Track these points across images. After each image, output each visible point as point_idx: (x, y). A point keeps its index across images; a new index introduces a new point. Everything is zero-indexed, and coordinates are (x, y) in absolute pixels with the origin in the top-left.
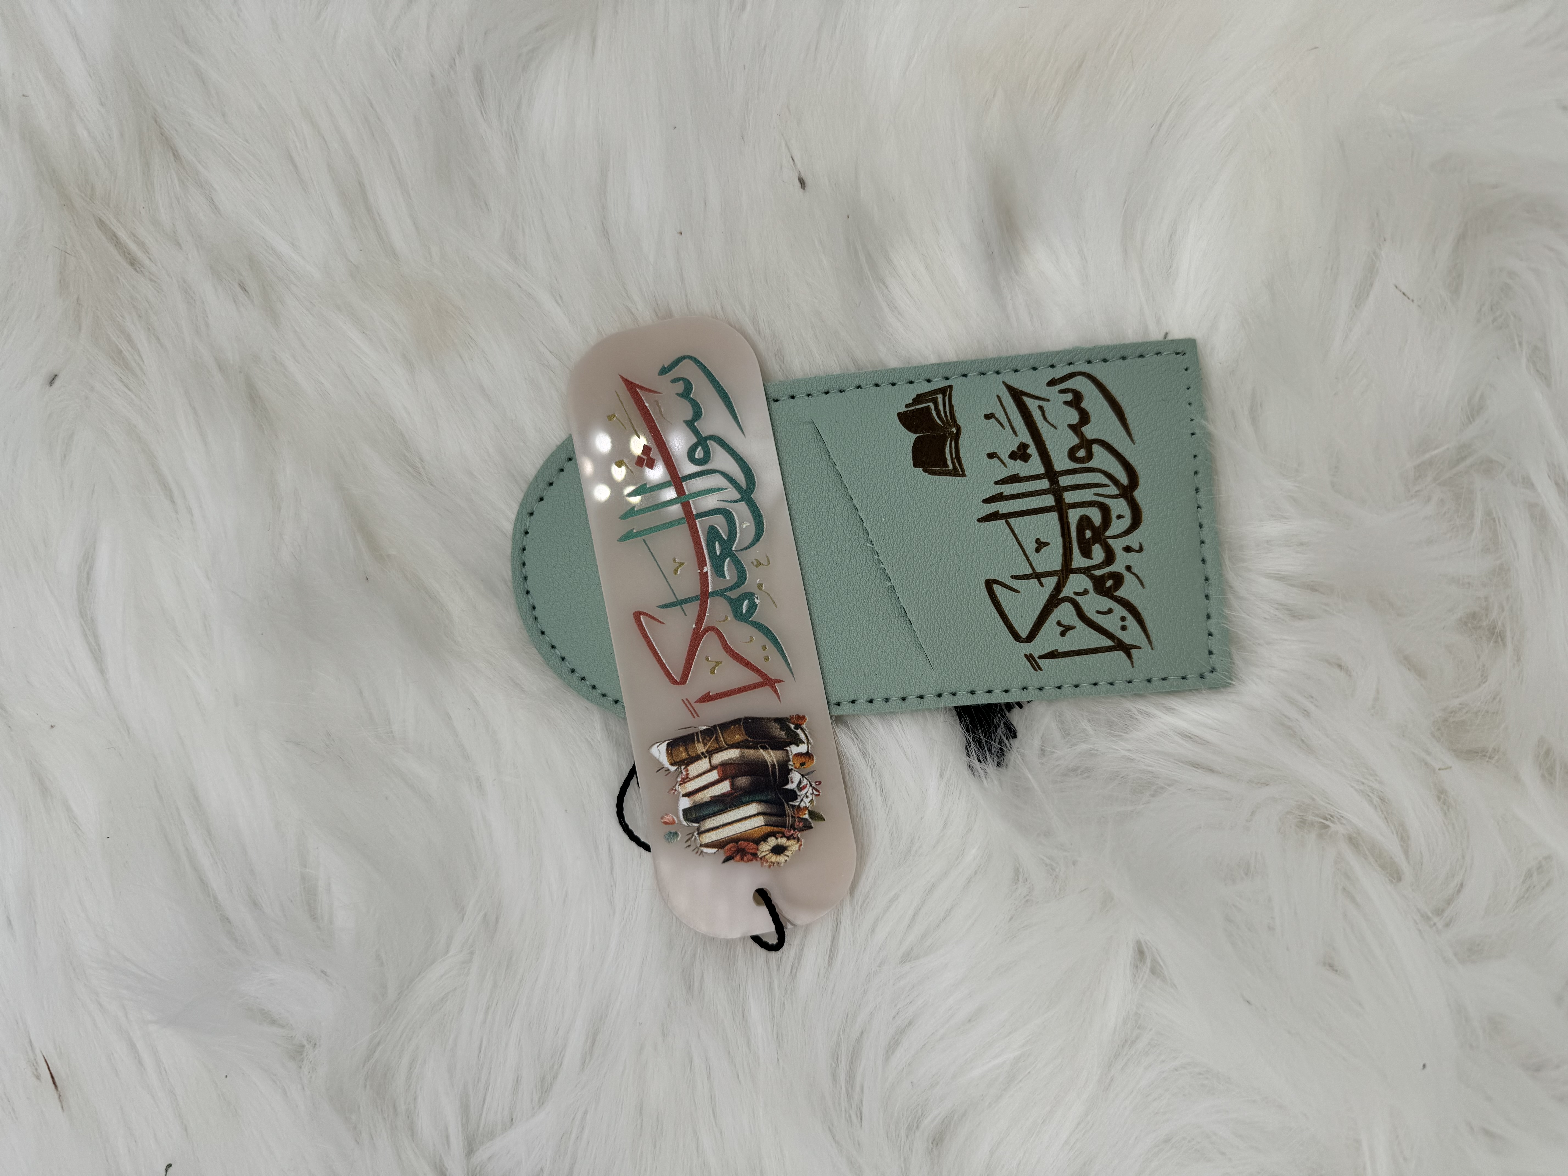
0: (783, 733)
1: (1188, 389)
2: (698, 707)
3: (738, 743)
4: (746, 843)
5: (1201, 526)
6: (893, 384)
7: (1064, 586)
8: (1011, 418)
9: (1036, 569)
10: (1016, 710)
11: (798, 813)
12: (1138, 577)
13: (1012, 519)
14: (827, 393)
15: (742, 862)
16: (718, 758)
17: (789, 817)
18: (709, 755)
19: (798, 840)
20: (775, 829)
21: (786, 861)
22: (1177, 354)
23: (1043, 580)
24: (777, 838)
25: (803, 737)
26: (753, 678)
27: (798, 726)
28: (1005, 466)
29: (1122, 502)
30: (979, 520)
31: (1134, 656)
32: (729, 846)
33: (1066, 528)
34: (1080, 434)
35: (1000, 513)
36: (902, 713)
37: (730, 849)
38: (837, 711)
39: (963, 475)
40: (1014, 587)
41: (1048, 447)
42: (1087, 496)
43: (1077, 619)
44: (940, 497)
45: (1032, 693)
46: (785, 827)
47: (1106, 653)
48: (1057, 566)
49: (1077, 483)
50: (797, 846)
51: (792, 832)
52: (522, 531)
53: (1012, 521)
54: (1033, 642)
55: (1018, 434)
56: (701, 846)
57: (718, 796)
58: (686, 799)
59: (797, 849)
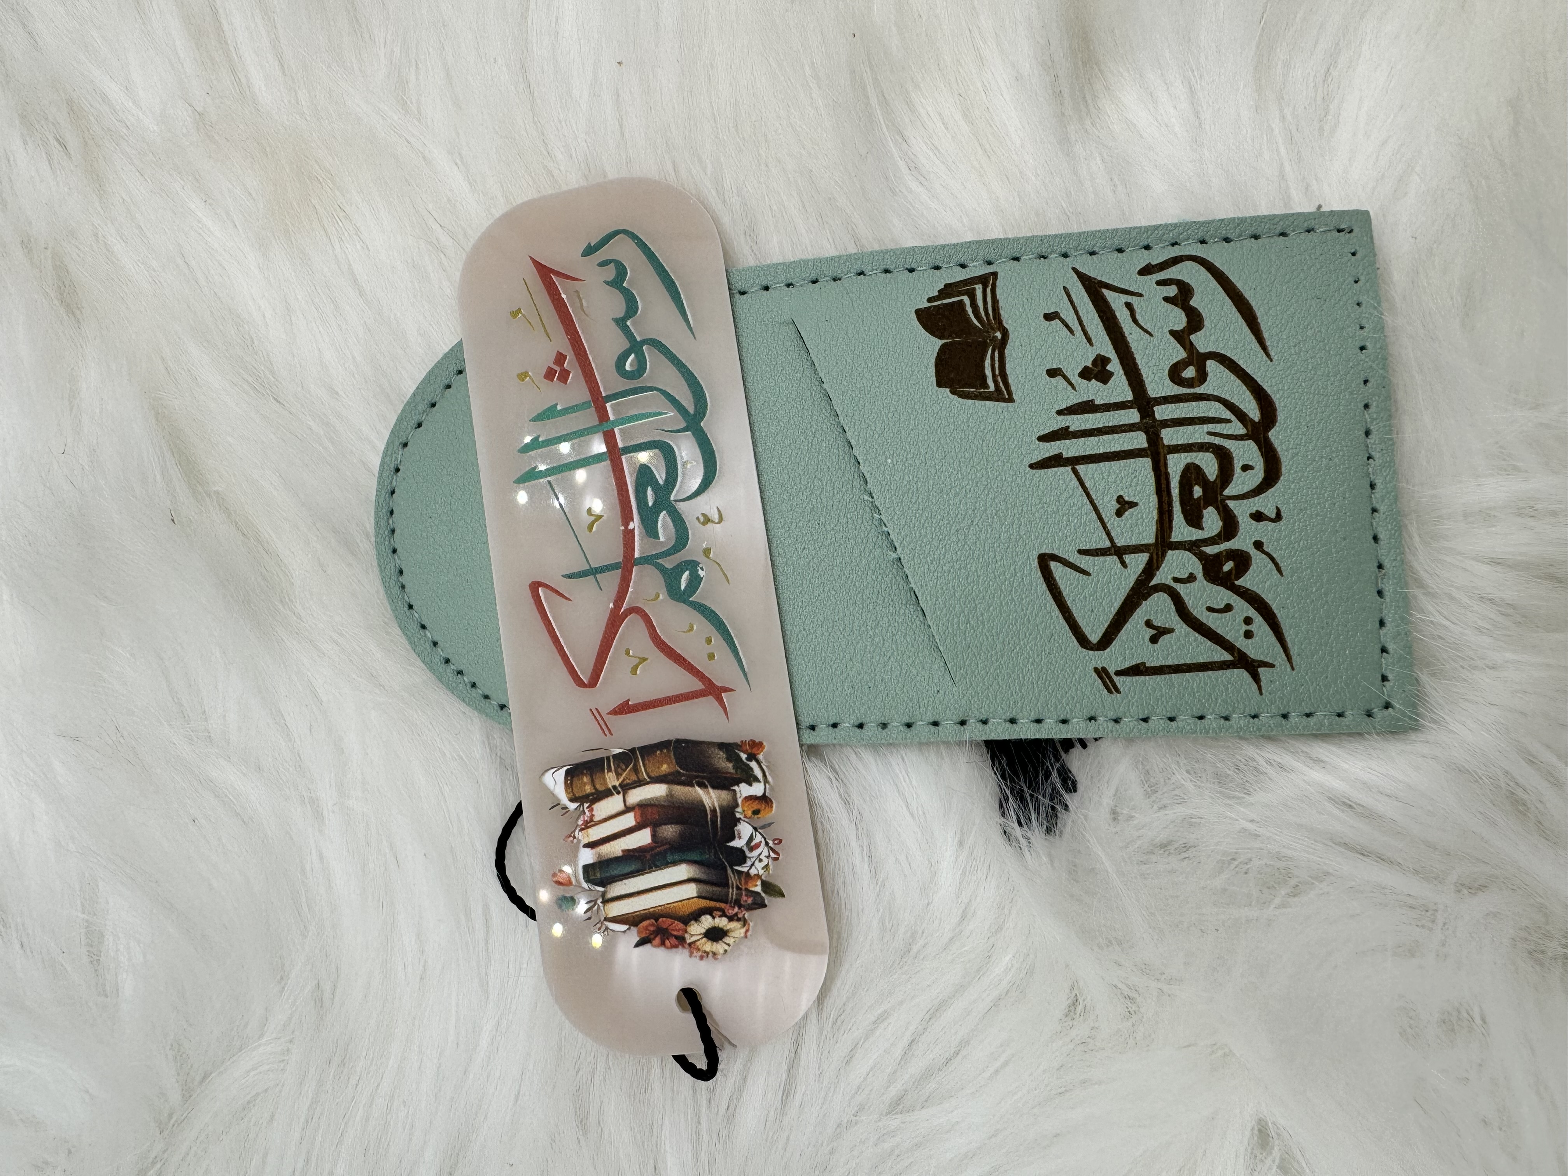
0: (730, 765)
1: (1356, 282)
2: (612, 720)
3: (665, 776)
4: (669, 921)
5: (1372, 486)
6: (911, 270)
7: (1158, 568)
8: (1084, 319)
9: (1116, 541)
10: (1077, 750)
11: (746, 883)
12: (1272, 559)
13: (1082, 466)
14: (815, 282)
15: (663, 948)
16: (637, 795)
17: (733, 888)
18: (623, 790)
19: (745, 922)
20: (712, 904)
21: (726, 951)
22: (1339, 231)
23: (1127, 558)
24: (714, 918)
25: (758, 772)
26: (689, 683)
27: (752, 757)
28: (1074, 388)
29: (1251, 445)
30: (1032, 466)
31: (1263, 678)
32: (645, 923)
33: (1164, 482)
34: (1188, 346)
35: (1065, 456)
36: (905, 746)
37: (646, 928)
38: (810, 738)
39: (1011, 400)
40: (1082, 566)
41: (1138, 361)
42: (1197, 435)
43: (1177, 618)
44: (975, 431)
45: (1103, 725)
46: (726, 902)
47: (1220, 672)
48: (1148, 536)
49: (1183, 416)
50: (743, 930)
51: (736, 909)
52: (392, 466)
53: (1081, 468)
54: (1108, 650)
55: (1094, 342)
56: (606, 919)
57: (634, 850)
58: (588, 850)
59: (743, 935)
